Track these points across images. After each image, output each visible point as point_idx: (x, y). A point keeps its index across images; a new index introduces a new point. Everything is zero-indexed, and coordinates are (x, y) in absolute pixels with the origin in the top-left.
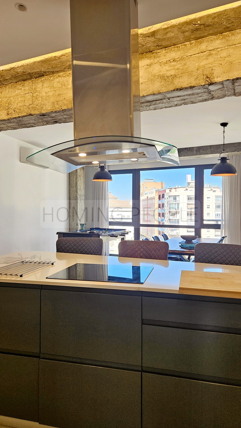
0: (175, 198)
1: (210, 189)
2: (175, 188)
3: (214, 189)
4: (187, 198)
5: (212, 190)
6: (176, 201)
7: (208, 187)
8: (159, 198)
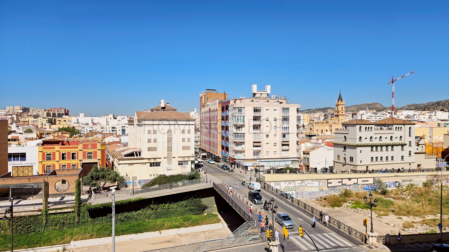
0: (240, 110)
1: (276, 101)
2: (240, 99)
3: (280, 101)
4: (253, 110)
5: (278, 101)
6: (241, 114)
7: (275, 98)
8: (223, 110)
